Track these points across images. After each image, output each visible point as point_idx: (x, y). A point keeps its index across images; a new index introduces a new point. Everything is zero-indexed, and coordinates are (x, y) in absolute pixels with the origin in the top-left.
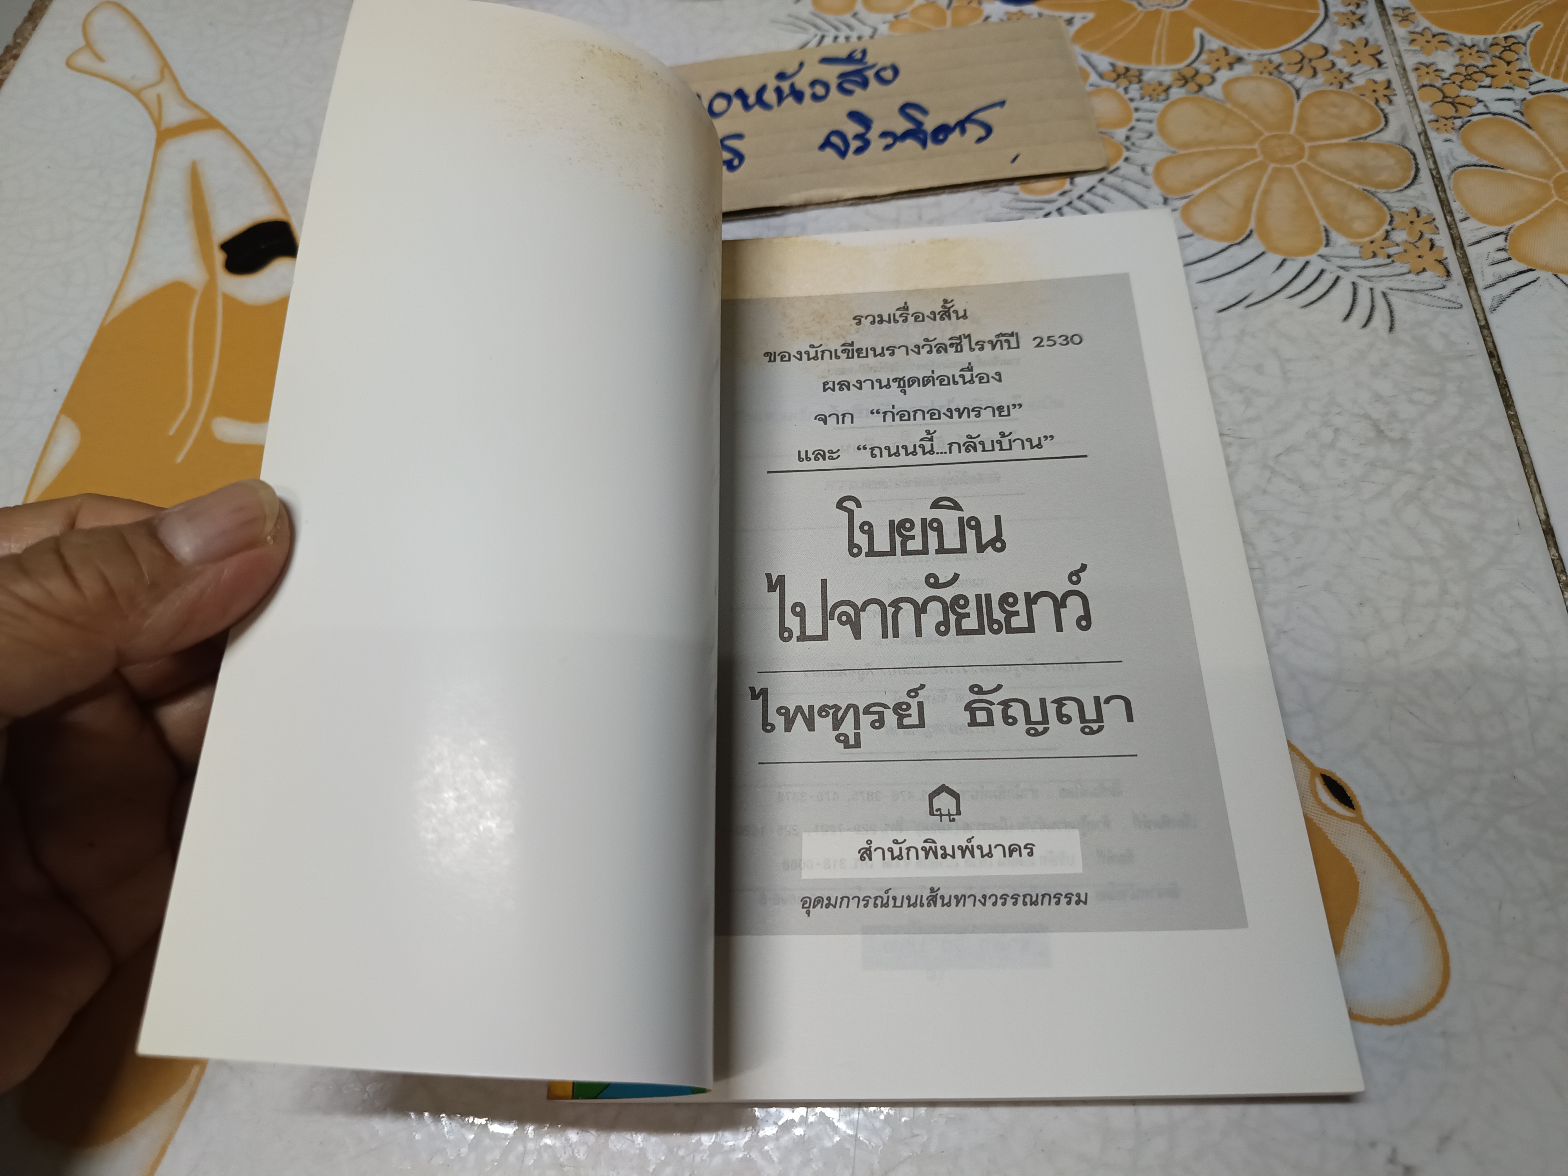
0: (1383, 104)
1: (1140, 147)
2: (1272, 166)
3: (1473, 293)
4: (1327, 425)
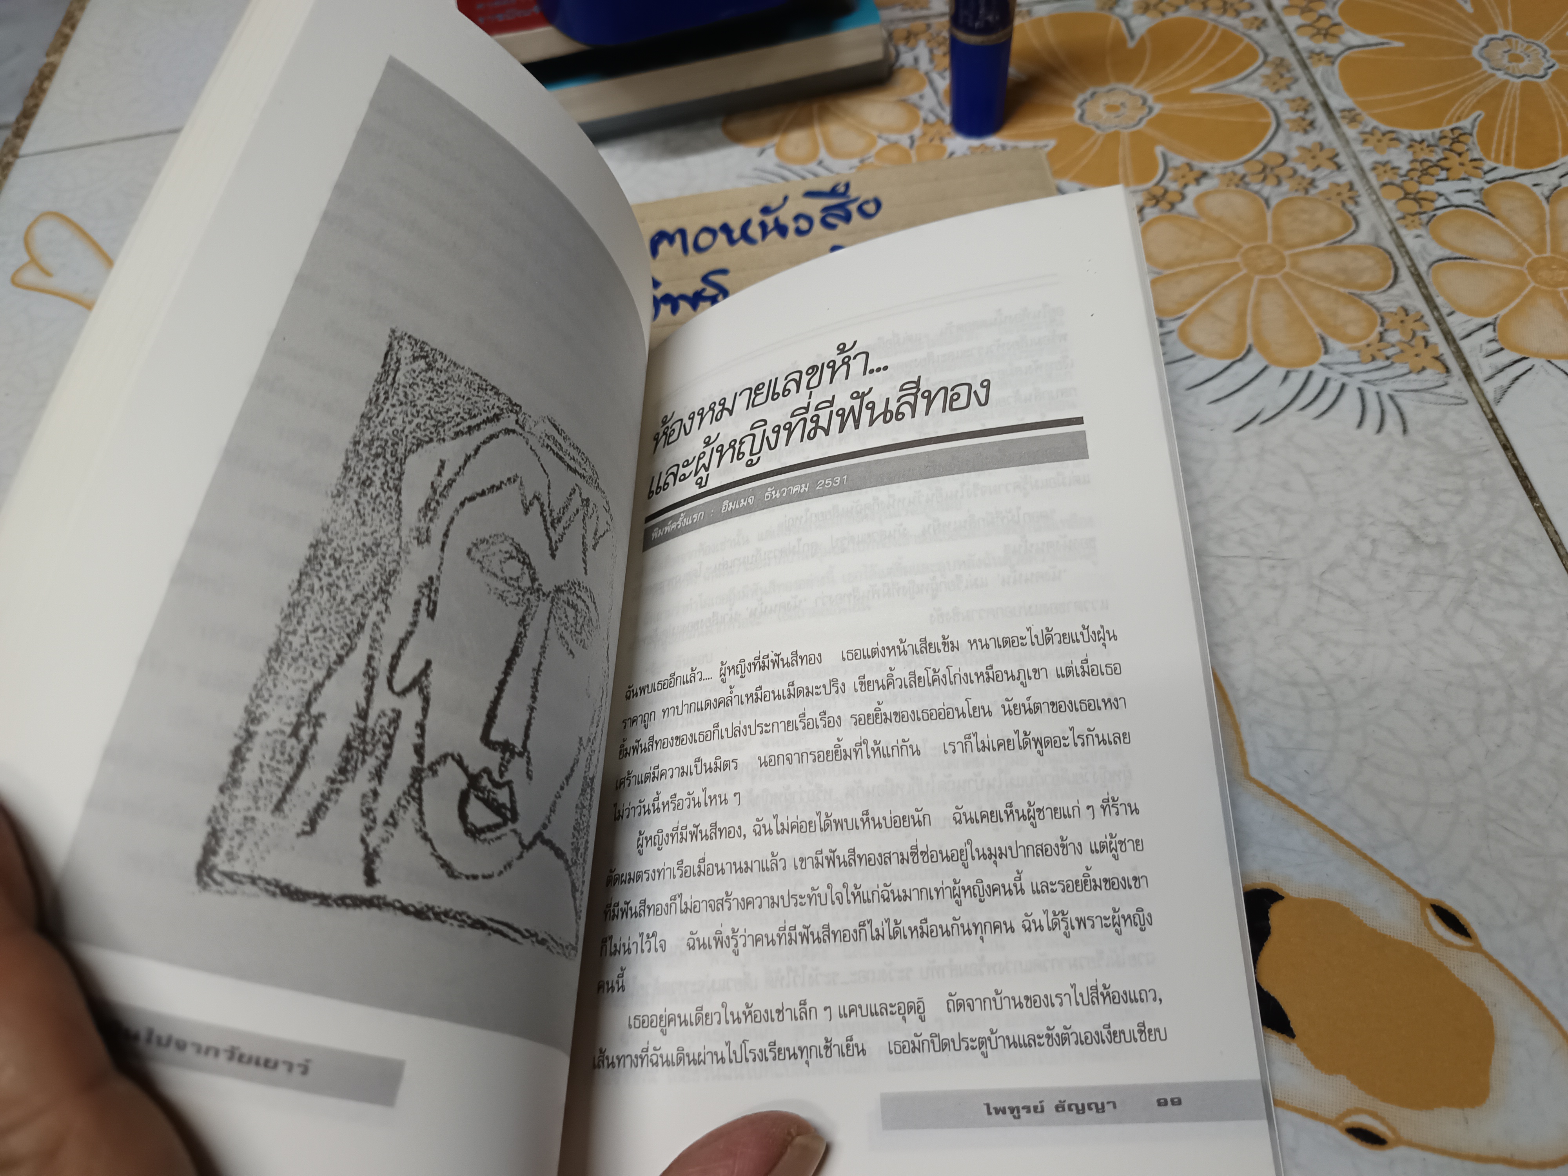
0: (1351, 206)
2: (1257, 278)
3: (1474, 386)
4: (1363, 536)
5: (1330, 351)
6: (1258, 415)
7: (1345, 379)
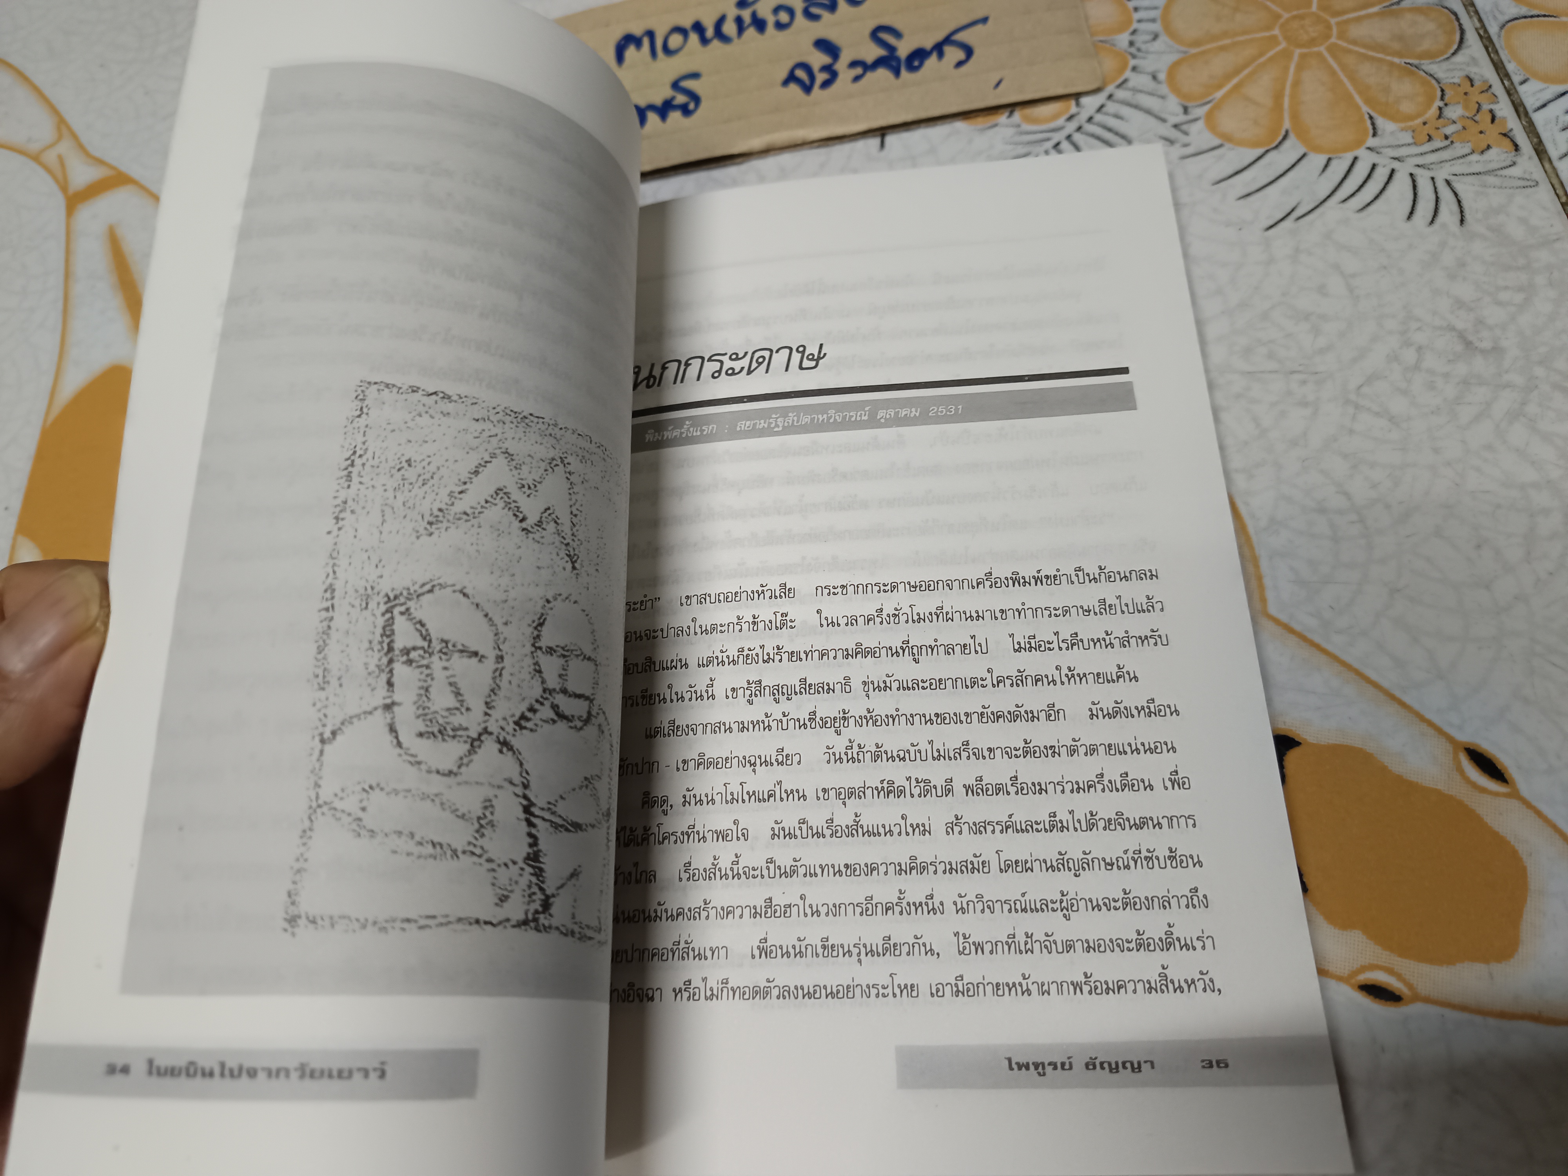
1: (1147, 52)
2: (1298, 52)
3: (1547, 166)
4: (1407, 344)
5: (1379, 132)
6: (1293, 210)
7: (1396, 165)
